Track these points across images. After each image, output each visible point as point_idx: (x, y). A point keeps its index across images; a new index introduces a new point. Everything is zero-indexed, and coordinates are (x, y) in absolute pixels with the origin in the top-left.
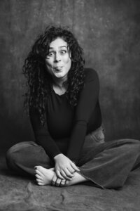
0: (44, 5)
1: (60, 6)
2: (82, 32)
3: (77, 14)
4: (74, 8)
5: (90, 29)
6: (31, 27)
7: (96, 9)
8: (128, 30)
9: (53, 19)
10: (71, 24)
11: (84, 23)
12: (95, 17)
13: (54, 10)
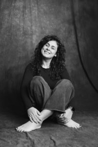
0: (12, 13)
1: (22, 14)
2: (37, 30)
3: (33, 19)
4: (31, 15)
5: (42, 28)
6: (4, 27)
7: (44, 16)
8: (64, 29)
9: (18, 22)
10: (30, 25)
11: (38, 25)
12: (44, 21)
13: (18, 16)
